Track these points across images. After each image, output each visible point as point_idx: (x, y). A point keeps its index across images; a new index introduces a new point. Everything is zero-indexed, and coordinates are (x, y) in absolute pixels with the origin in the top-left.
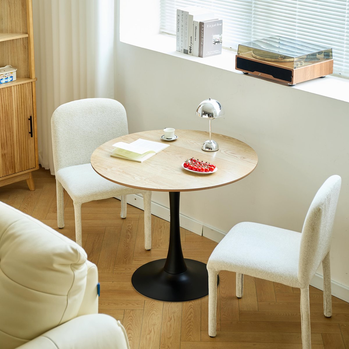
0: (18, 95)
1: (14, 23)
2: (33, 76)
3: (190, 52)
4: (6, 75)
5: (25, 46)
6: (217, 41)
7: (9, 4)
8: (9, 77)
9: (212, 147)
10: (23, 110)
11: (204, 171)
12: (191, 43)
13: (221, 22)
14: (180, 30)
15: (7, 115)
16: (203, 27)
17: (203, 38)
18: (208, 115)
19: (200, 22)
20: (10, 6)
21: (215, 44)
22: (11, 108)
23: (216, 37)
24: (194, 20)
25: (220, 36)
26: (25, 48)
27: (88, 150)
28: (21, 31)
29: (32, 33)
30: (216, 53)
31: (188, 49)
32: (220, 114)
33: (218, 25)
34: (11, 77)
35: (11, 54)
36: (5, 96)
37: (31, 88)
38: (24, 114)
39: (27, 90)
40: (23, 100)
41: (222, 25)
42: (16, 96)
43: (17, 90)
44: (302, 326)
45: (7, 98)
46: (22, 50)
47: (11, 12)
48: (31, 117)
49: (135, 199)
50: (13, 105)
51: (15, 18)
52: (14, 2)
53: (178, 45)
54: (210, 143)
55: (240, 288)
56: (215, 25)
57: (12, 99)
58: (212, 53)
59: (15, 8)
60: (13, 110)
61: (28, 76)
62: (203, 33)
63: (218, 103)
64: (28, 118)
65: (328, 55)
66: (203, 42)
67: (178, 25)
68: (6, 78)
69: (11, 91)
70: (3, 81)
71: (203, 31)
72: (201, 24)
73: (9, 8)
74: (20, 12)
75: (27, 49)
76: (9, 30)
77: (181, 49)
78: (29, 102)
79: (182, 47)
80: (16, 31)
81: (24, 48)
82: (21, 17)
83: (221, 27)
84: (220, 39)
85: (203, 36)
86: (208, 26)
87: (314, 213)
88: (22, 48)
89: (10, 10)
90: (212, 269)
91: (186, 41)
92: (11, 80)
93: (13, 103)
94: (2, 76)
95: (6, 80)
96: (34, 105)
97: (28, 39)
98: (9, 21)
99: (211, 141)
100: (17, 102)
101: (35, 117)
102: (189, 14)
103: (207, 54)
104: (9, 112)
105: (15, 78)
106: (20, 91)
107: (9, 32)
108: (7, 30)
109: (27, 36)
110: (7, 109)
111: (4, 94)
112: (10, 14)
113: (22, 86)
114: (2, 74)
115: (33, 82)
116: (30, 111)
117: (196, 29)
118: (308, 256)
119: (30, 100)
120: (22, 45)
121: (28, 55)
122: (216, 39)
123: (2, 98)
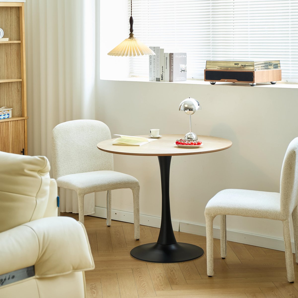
0: (13, 130)
1: (10, 70)
2: (26, 115)
3: (162, 79)
4: (4, 112)
5: (18, 90)
6: (183, 69)
7: (6, 54)
8: (6, 114)
9: (192, 138)
10: (17, 143)
11: (194, 144)
12: (163, 72)
13: (185, 54)
14: (152, 63)
15: (5, 146)
16: (173, 57)
17: (173, 65)
18: (189, 110)
19: (170, 53)
20: (7, 57)
21: (181, 72)
22: (8, 141)
23: (182, 66)
24: (165, 52)
25: (185, 66)
26: (19, 91)
27: (81, 162)
28: (16, 77)
29: (25, 78)
30: (183, 79)
31: (160, 77)
32: (199, 109)
33: (183, 56)
34: (8, 114)
35: (7, 96)
36: (4, 129)
37: (24, 125)
38: (17, 147)
39: (21, 126)
40: (17, 135)
41: (186, 57)
42: (12, 131)
43: (12, 125)
44: (286, 254)
45: (5, 131)
46: (16, 93)
47: (8, 61)
48: (23, 149)
49: (116, 214)
50: (9, 138)
51: (11, 66)
52: (11, 53)
53: (150, 76)
54: (191, 135)
55: (225, 249)
56: (181, 57)
57: (9, 133)
58: (180, 79)
59: (11, 57)
60: (9, 143)
61: (21, 115)
62: (173, 62)
63: (197, 101)
64: (21, 150)
65: (276, 66)
66: (173, 69)
67: (151, 59)
68: (4, 114)
69: (8, 126)
70: (2, 117)
71: (173, 60)
72: (171, 55)
73: (6, 58)
74: (15, 61)
75: (20, 92)
76: (5, 77)
77: (153, 78)
78: (22, 137)
79: (154, 77)
80: (11, 77)
81: (17, 91)
82: (16, 65)
83: (185, 59)
84: (185, 68)
85: (173, 64)
86: (176, 56)
87: (291, 154)
88: (16, 91)
89: (7, 59)
90: (209, 214)
91: (158, 71)
92: (8, 117)
93: (9, 136)
94: (1, 112)
95: (4, 117)
96: (25, 140)
97: (21, 83)
98: (5, 69)
99: (192, 133)
100: (13, 136)
101: (26, 151)
102: (160, 48)
103: (176, 80)
104: (6, 143)
105: (10, 116)
106: (15, 127)
107: (5, 78)
108: (4, 76)
109: (21, 80)
110: (4, 140)
111: (3, 127)
112: (7, 63)
113: (17, 122)
114: (1, 111)
115: (25, 120)
116: (22, 145)
117: (167, 59)
118: (288, 191)
119: (22, 135)
120: (16, 88)
121: (21, 97)
122: (182, 68)
123: (1, 131)
